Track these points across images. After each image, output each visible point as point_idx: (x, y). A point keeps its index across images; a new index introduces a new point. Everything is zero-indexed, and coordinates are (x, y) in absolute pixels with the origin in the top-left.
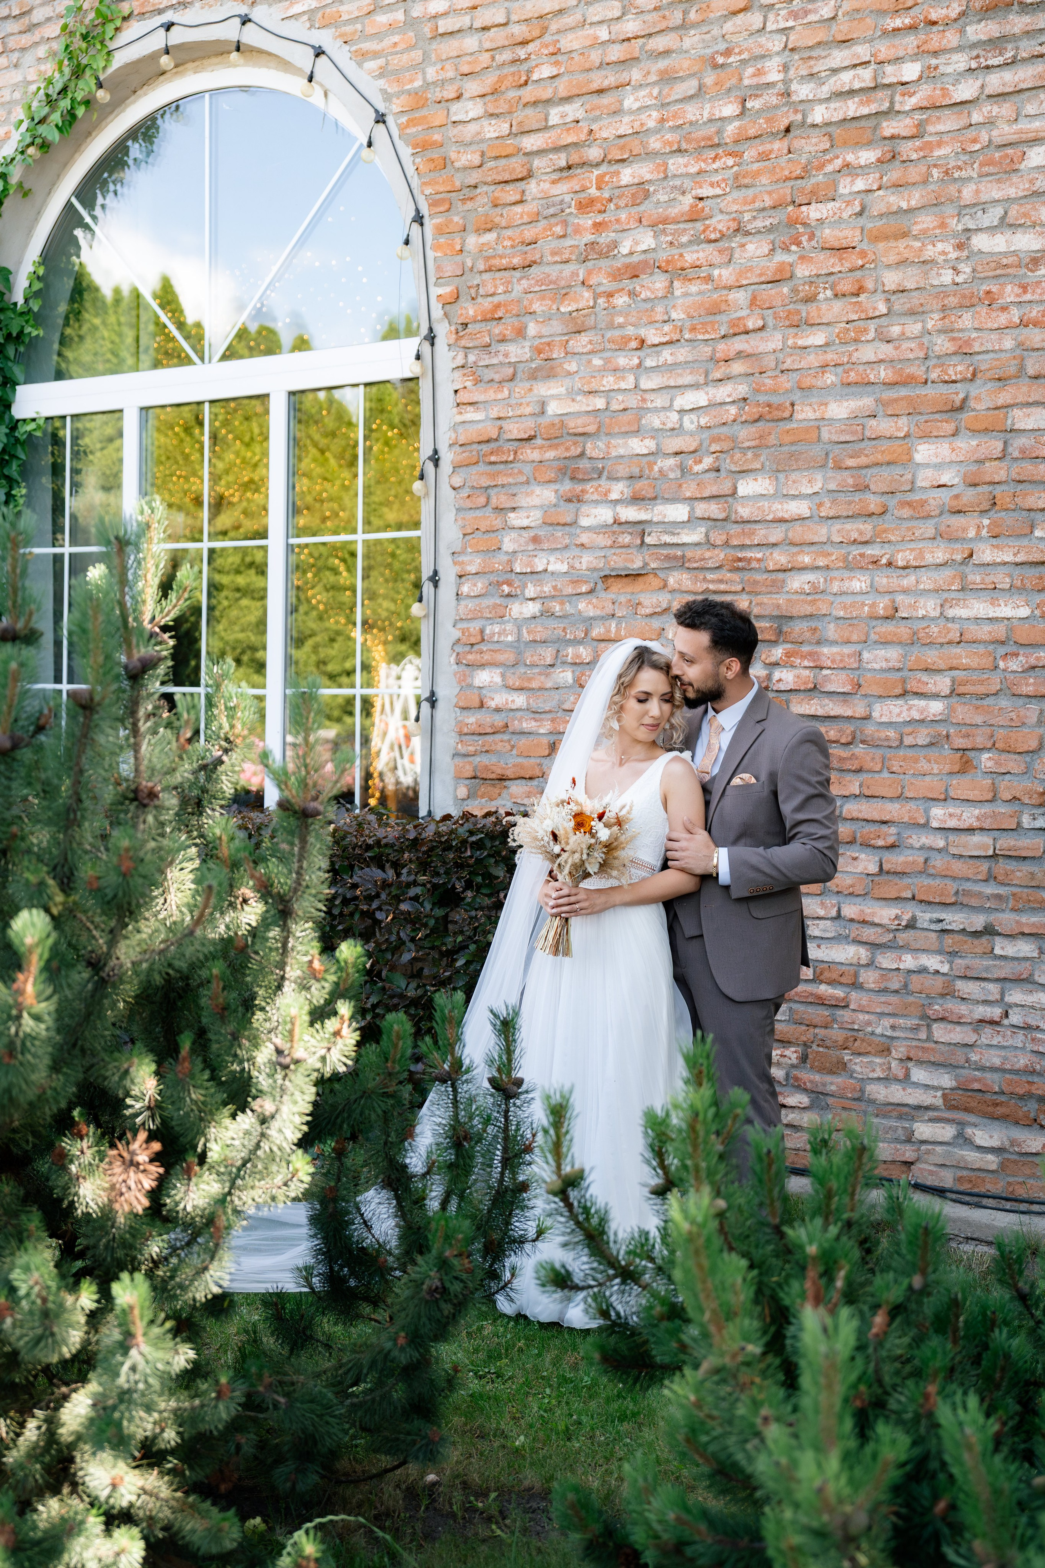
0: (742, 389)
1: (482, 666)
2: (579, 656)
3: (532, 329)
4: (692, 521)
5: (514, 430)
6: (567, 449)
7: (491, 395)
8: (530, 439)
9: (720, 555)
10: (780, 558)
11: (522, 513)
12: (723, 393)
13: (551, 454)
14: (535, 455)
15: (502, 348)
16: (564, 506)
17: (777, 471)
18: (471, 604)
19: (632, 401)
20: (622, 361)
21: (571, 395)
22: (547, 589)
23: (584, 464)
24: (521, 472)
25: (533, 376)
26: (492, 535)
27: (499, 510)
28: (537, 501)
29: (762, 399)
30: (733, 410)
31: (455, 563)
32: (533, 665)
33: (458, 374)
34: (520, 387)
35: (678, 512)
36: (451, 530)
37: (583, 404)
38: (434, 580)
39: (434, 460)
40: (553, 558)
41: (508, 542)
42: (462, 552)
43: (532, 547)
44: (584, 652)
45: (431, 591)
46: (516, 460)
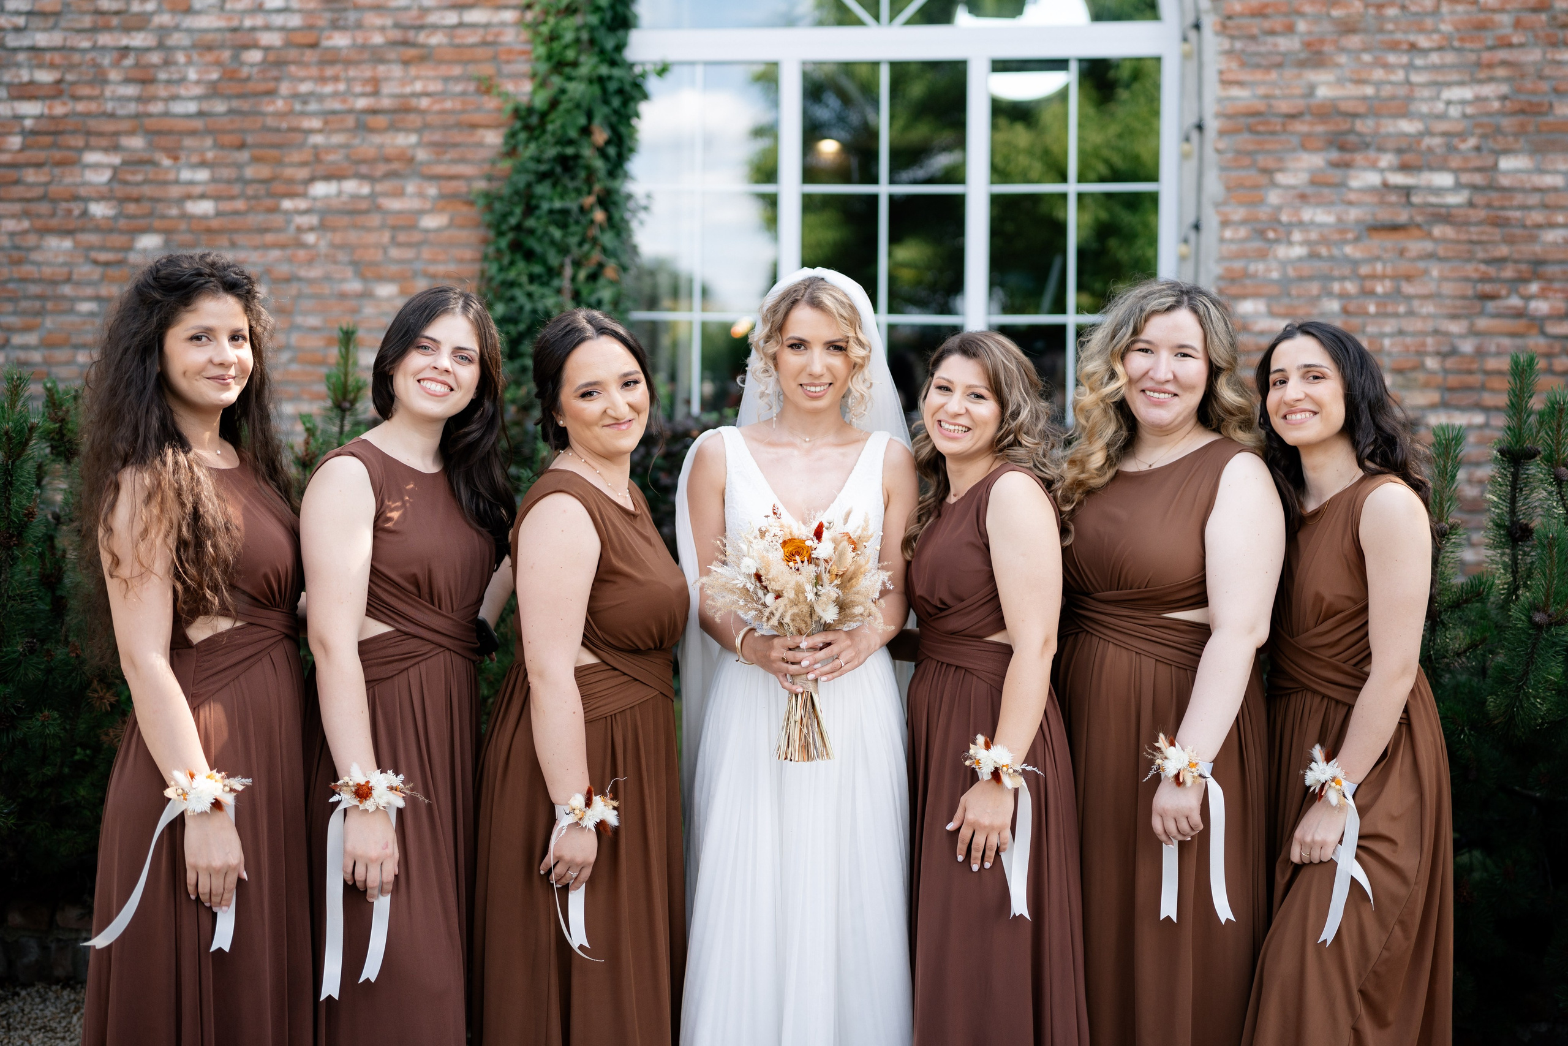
0: (1504, 89)
1: (1244, 297)
2: (1346, 290)
3: (1302, 26)
4: (1458, 186)
5: (1284, 107)
6: (1337, 125)
7: (1259, 76)
8: (1301, 114)
9: (1482, 214)
10: (1537, 217)
11: (1288, 174)
12: (1488, 90)
13: (1320, 129)
14: (1305, 128)
15: (1270, 40)
16: (1330, 171)
17: (1538, 149)
18: (1234, 247)
19: (1402, 91)
20: (1392, 58)
21: (1340, 82)
22: (1314, 236)
23: (1352, 138)
24: (1288, 142)
25: (1302, 64)
26: (1256, 191)
27: (1264, 170)
28: (1305, 165)
29: (1523, 97)
30: (1496, 105)
31: (1218, 213)
32: (1299, 296)
33: (1222, 58)
34: (1289, 73)
35: (1445, 179)
36: (1214, 185)
37: (1352, 90)
38: (1197, 227)
39: (1200, 127)
40: (1319, 211)
41: (1274, 197)
42: (1225, 203)
43: (1297, 202)
44: (1351, 287)
45: (1192, 235)
46: (1285, 131)
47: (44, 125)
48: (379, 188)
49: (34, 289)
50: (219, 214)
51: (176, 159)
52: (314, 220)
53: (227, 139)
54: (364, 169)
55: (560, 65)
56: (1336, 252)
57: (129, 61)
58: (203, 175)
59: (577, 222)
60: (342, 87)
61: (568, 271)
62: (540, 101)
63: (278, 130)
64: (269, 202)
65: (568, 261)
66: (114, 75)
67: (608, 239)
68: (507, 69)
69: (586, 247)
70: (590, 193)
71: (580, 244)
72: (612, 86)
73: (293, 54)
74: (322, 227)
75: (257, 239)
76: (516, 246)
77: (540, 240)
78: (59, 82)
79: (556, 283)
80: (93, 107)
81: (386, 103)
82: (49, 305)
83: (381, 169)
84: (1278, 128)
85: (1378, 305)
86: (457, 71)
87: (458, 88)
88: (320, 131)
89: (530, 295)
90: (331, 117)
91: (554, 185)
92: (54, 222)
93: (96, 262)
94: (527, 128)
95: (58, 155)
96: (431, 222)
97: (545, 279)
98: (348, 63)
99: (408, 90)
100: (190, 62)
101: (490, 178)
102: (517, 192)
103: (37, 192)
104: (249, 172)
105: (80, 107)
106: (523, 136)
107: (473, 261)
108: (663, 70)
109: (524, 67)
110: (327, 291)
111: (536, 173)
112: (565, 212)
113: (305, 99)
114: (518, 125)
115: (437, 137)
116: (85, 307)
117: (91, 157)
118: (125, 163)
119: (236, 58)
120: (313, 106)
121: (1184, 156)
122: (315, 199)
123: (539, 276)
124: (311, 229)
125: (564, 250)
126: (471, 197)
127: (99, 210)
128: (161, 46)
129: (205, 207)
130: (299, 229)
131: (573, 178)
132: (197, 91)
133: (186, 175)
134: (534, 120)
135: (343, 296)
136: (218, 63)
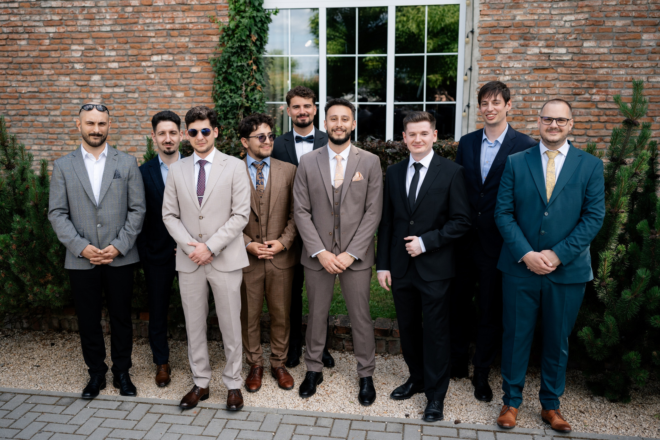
0: (587, 16)
2: (525, 92)
4: (568, 53)
5: (504, 24)
6: (524, 31)
7: (495, 12)
8: (510, 26)
9: (576, 63)
10: (597, 64)
11: (505, 49)
12: (580, 16)
13: (517, 32)
14: (511, 32)
16: (520, 48)
17: (598, 39)
18: (484, 77)
19: (548, 17)
20: (545, 5)
21: (525, 14)
22: (513, 72)
23: (529, 35)
24: (505, 37)
25: (511, 8)
26: (493, 56)
27: (496, 48)
28: (511, 46)
29: (593, 19)
30: (583, 22)
31: (478, 64)
33: (481, 5)
34: (506, 11)
35: (563, 50)
36: (477, 54)
37: (530, 17)
38: (470, 69)
39: (472, 32)
40: (516, 63)
41: (499, 58)
42: (481, 61)
43: (508, 59)
44: (527, 91)
45: (469, 73)
46: (504, 33)
47: (57, 36)
48: (175, 58)
49: (57, 95)
50: (120, 67)
51: (104, 47)
52: (153, 69)
53: (121, 40)
54: (170, 51)
55: (239, 12)
56: (521, 78)
57: (85, 12)
58: (113, 53)
59: (247, 70)
60: (161, 20)
61: (244, 88)
62: (232, 25)
63: (139, 37)
64: (137, 63)
65: (244, 84)
66: (80, 17)
67: (257, 76)
68: (220, 13)
69: (250, 79)
70: (251, 59)
71: (248, 78)
72: (258, 19)
73: (143, 8)
74: (156, 72)
75: (134, 77)
76: (225, 79)
77: (234, 76)
78: (61, 20)
79: (240, 92)
80: (73, 29)
81: (177, 26)
82: (63, 101)
83: (177, 50)
84: (502, 32)
85: (536, 98)
86: (202, 14)
87: (203, 21)
88: (154, 37)
89: (230, 97)
90: (158, 32)
91: (238, 57)
92: (62, 71)
93: (78, 85)
94: (228, 35)
95: (62, 46)
96: (194, 70)
97: (236, 91)
98: (163, 11)
99: (185, 21)
100: (107, 12)
101: (215, 54)
102: (225, 60)
103: (56, 60)
104: (130, 52)
105: (69, 29)
106: (226, 38)
107: (210, 84)
108: (276, 12)
109: (226, 12)
110: (159, 95)
111: (231, 52)
112: (242, 66)
113: (148, 25)
114: (225, 34)
115: (195, 39)
116: (75, 101)
117: (74, 47)
118: (86, 49)
119: (123, 10)
120: (151, 28)
121: (467, 43)
122: (153, 61)
123: (234, 90)
124: (153, 73)
125: (242, 80)
126: (209, 61)
127: (77, 66)
128: (96, 6)
129: (115, 65)
130: (148, 73)
131: (244, 54)
132: (110, 22)
133: (107, 53)
134: (230, 32)
135: (165, 97)
136: (117, 12)
